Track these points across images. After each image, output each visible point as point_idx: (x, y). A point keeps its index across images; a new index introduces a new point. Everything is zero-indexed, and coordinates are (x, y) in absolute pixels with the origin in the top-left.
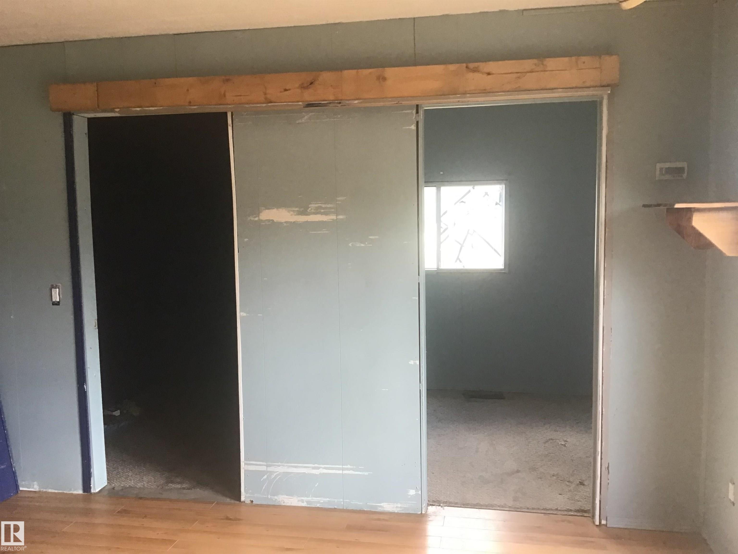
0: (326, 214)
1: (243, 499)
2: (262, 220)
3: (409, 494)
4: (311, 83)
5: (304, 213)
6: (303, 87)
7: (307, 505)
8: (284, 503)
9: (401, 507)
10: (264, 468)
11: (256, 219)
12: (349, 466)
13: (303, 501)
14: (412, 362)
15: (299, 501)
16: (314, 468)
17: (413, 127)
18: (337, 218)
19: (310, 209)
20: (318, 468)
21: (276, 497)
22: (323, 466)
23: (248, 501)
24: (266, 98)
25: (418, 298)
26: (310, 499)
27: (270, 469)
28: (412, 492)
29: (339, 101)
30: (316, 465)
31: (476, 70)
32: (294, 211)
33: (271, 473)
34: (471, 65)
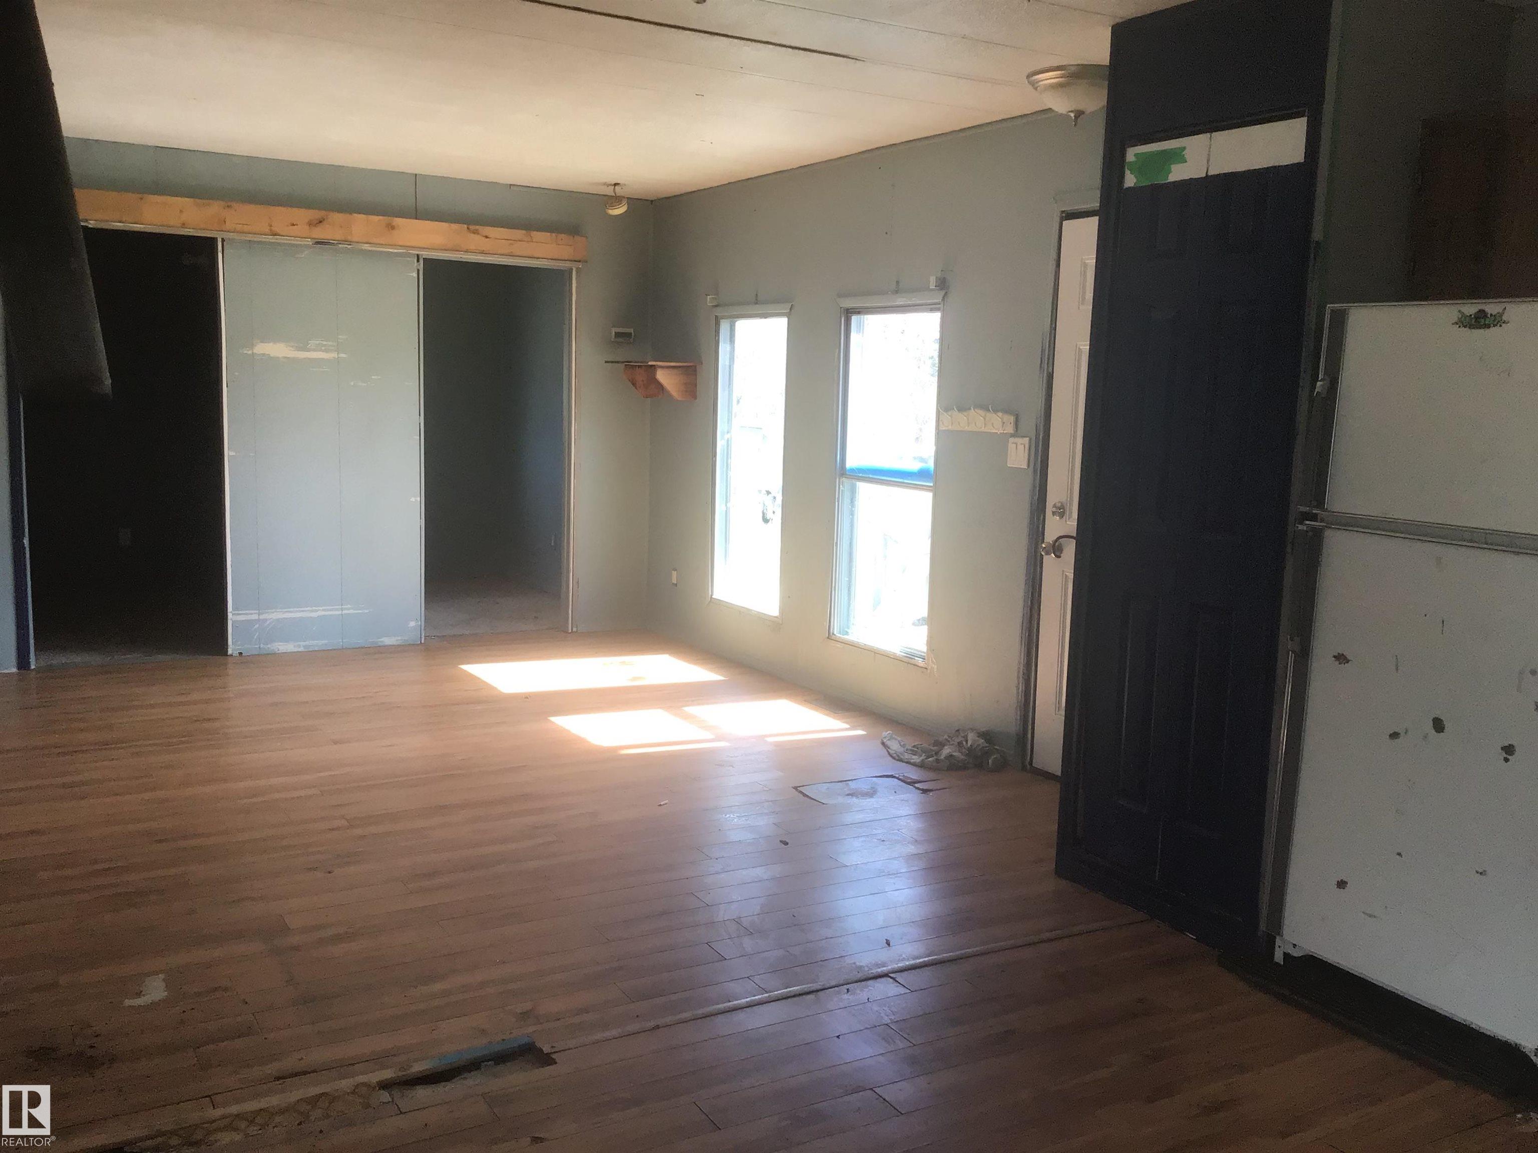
0: (326, 351)
1: (230, 652)
2: (256, 354)
3: (409, 626)
4: (320, 222)
5: (304, 349)
6: (311, 224)
7: (305, 649)
8: (278, 650)
9: (401, 640)
10: (255, 617)
11: (250, 352)
12: (349, 606)
13: (299, 646)
14: (413, 499)
15: (294, 646)
16: (312, 611)
17: (415, 275)
18: (339, 356)
19: (310, 345)
20: (317, 611)
21: (269, 646)
22: (321, 608)
23: (237, 654)
24: (271, 230)
25: (418, 437)
26: (307, 643)
27: (262, 617)
28: (412, 624)
29: (349, 243)
30: (314, 608)
31: (476, 232)
32: (292, 347)
33: (265, 620)
34: (472, 227)
